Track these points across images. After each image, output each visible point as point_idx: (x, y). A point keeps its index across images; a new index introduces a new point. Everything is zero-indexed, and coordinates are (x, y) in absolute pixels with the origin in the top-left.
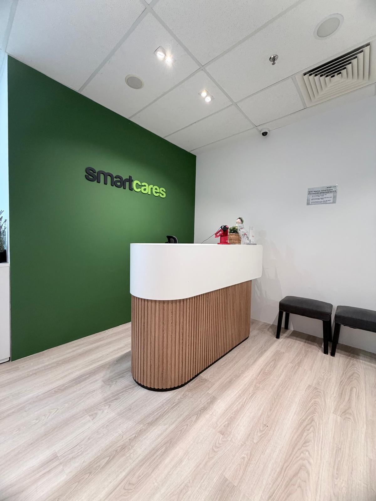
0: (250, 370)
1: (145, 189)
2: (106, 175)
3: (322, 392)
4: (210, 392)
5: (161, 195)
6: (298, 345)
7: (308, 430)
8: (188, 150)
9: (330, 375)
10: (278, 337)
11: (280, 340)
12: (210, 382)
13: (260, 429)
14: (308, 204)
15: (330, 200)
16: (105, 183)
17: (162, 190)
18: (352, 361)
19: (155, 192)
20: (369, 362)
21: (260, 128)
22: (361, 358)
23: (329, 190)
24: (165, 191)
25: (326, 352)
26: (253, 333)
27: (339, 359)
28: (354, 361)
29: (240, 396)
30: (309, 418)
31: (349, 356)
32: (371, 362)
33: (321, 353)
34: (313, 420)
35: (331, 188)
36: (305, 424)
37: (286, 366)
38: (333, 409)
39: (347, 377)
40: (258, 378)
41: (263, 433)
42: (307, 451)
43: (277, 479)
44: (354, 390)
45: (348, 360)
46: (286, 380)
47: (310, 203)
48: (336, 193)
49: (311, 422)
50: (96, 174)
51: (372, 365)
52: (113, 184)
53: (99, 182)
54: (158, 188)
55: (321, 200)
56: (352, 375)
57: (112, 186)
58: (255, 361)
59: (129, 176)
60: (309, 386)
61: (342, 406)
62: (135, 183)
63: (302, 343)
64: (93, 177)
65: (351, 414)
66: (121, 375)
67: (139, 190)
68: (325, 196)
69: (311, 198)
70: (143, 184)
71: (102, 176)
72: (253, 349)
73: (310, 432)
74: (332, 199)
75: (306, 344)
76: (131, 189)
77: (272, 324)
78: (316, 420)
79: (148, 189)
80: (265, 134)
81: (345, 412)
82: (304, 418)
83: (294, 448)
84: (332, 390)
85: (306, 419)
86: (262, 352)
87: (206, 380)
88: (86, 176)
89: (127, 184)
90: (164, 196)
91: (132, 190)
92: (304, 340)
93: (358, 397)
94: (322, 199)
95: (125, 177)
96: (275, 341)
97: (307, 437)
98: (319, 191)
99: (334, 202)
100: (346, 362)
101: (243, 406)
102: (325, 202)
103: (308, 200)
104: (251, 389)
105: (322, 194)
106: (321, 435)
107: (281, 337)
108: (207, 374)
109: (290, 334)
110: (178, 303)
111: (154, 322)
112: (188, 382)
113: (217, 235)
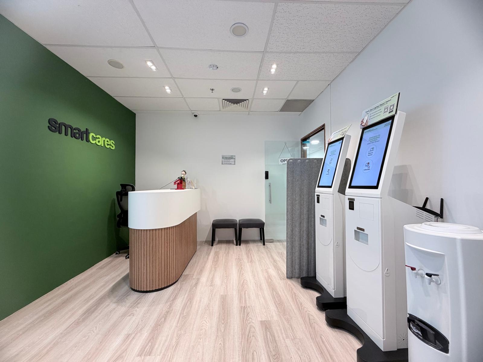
0: (207, 263)
1: (99, 142)
2: (67, 126)
3: (241, 259)
4: (194, 277)
5: (111, 147)
6: (224, 246)
7: (242, 271)
8: (130, 109)
9: (242, 252)
10: (212, 245)
11: (214, 246)
12: (191, 274)
13: (225, 278)
14: (222, 164)
16: (66, 134)
17: (112, 143)
19: (107, 144)
21: (193, 112)
22: (250, 243)
23: (232, 158)
24: (114, 143)
25: (237, 245)
26: (198, 247)
27: (243, 246)
28: (248, 245)
29: (210, 273)
31: (245, 244)
32: (254, 243)
33: (235, 246)
34: (242, 268)
35: (233, 157)
36: (240, 270)
37: (223, 256)
38: (247, 262)
39: (248, 251)
40: (213, 264)
41: (227, 278)
42: (244, 276)
43: (238, 286)
46: (226, 260)
48: (235, 159)
50: (58, 125)
52: (73, 135)
53: (60, 133)
54: (109, 140)
55: (228, 162)
57: (72, 137)
58: (208, 259)
59: (86, 129)
60: (236, 259)
61: (249, 260)
62: (91, 135)
63: (225, 245)
64: (55, 128)
65: (253, 261)
66: (126, 295)
67: (94, 142)
69: (224, 161)
70: (98, 136)
71: (63, 128)
72: (203, 254)
74: (233, 162)
75: (227, 245)
76: (88, 140)
77: (205, 240)
78: (243, 267)
79: (101, 141)
80: (196, 116)
81: (251, 261)
82: (239, 268)
83: (239, 278)
84: (245, 257)
86: (208, 254)
87: (187, 275)
88: (48, 126)
89: (85, 135)
90: (114, 148)
91: (88, 142)
92: (225, 243)
93: (253, 255)
94: (229, 162)
95: (83, 129)
96: (212, 248)
97: (242, 273)
98: (227, 157)
99: (234, 164)
100: (246, 246)
101: (213, 275)
102: (230, 164)
103: (222, 162)
104: (213, 269)
105: (229, 159)
106: (246, 270)
107: (214, 245)
108: (186, 272)
109: (217, 242)
110: (175, 228)
111: (160, 243)
112: (179, 279)
113: (175, 183)
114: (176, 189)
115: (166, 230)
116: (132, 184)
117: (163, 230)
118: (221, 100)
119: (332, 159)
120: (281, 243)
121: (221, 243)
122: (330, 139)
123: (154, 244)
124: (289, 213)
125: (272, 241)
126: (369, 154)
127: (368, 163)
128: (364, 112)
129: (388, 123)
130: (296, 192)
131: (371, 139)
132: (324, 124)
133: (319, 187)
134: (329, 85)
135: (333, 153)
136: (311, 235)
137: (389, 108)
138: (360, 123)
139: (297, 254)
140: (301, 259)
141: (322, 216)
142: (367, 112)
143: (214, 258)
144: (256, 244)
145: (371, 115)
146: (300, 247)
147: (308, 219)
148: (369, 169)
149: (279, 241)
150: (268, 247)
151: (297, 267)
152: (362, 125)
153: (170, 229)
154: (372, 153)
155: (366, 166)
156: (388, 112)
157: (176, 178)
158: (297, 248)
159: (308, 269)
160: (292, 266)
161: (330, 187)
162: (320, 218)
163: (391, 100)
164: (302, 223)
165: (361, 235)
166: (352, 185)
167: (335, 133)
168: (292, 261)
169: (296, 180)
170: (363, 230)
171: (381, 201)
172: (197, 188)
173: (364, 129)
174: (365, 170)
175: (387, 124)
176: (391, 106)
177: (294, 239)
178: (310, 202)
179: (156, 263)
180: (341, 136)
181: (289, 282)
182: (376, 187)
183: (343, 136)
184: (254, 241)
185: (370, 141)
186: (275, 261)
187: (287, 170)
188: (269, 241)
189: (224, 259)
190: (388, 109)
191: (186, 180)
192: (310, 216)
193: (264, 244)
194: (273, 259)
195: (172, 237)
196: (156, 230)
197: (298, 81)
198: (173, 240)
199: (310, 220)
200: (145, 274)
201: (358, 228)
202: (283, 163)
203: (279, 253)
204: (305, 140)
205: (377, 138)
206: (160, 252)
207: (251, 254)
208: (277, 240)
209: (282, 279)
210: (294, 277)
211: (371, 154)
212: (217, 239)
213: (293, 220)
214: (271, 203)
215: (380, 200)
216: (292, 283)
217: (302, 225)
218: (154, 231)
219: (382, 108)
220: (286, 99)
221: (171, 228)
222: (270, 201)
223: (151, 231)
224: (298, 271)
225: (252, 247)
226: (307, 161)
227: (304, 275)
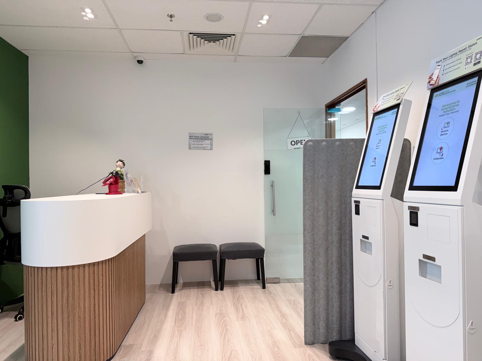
0: (166, 323)
3: (225, 314)
4: (143, 349)
6: (193, 293)
7: (227, 335)
9: (226, 302)
10: (173, 292)
11: (176, 294)
12: (137, 344)
13: (198, 349)
14: (190, 148)
15: (208, 147)
18: (235, 289)
20: (245, 286)
21: (135, 54)
22: (240, 285)
23: (206, 137)
25: (217, 289)
26: (148, 296)
27: (227, 291)
28: (236, 289)
29: (171, 341)
30: (224, 330)
31: (232, 287)
32: (246, 286)
33: (213, 292)
34: (227, 329)
35: (209, 136)
36: (224, 334)
37: (193, 309)
38: (235, 319)
39: (236, 299)
40: (177, 325)
41: (202, 349)
42: (231, 343)
44: (243, 305)
45: (233, 289)
46: (198, 317)
47: (192, 148)
48: (212, 140)
49: (227, 331)
51: (248, 287)
55: (200, 146)
56: (239, 297)
58: (165, 316)
60: (216, 314)
61: (240, 316)
63: (196, 290)
65: (246, 317)
68: (204, 143)
69: (192, 143)
72: (157, 308)
73: (228, 335)
74: (209, 146)
75: (199, 289)
77: (159, 284)
80: (140, 62)
81: (242, 317)
82: (222, 331)
83: (224, 346)
84: (231, 310)
85: (223, 330)
86: (166, 308)
87: (131, 346)
92: (196, 287)
93: (246, 307)
94: (202, 145)
96: (173, 296)
97: (228, 338)
98: (199, 137)
99: (211, 149)
100: (232, 291)
101: (178, 344)
102: (204, 148)
103: (190, 145)
104: (177, 333)
105: (201, 140)
106: (235, 333)
107: (175, 291)
108: (129, 340)
109: (182, 286)
110: (107, 263)
111: (82, 291)
112: (115, 353)
113: (105, 183)
114: (107, 194)
115: (92, 268)
116: (24, 186)
117: (87, 268)
118: (186, 34)
119: (380, 140)
120: (293, 283)
121: (189, 286)
122: (377, 107)
123: (71, 292)
124: (308, 232)
125: (276, 281)
126: (442, 133)
127: (441, 149)
128: (433, 62)
129: (473, 82)
130: (318, 196)
131: (445, 107)
132: (366, 79)
133: (358, 187)
134: (374, 13)
135: (382, 130)
136: (346, 270)
137: (474, 56)
138: (427, 81)
139: (322, 302)
140: (330, 310)
141: (364, 237)
142: (439, 62)
143: (177, 314)
144: (250, 287)
145: (446, 67)
146: (328, 290)
147: (341, 242)
148: (442, 157)
149: (289, 281)
150: (272, 291)
151: (322, 324)
152: (431, 83)
153: (98, 265)
154: (448, 130)
155: (437, 153)
156: (473, 63)
157: (105, 174)
158: (322, 292)
159: (341, 326)
160: (314, 324)
161: (378, 188)
162: (361, 240)
163: (476, 43)
164: (329, 249)
165: (429, 269)
166: (415, 184)
167: (384, 95)
168: (315, 316)
169: (320, 176)
170: (433, 259)
171: (463, 211)
172: (145, 192)
173: (434, 90)
174: (436, 159)
175: (470, 83)
176: (477, 54)
177: (318, 277)
178: (343, 213)
179: (74, 327)
180: (395, 102)
181: (309, 350)
182: (454, 188)
183: (399, 102)
184: (246, 282)
185: (443, 111)
186: (283, 316)
187: (304, 160)
188: (272, 282)
189: (195, 316)
190: (472, 59)
191: (125, 177)
192: (343, 237)
193: (264, 287)
194: (281, 312)
195: (102, 279)
196: (73, 267)
197: (321, 5)
198: (104, 285)
199: (343, 244)
200: (55, 346)
201: (425, 256)
202: (296, 146)
203: (290, 302)
204: (332, 106)
205: (454, 106)
206: (82, 306)
207: (241, 305)
208: (286, 279)
209: (297, 347)
210: (318, 343)
211: (446, 132)
212: (181, 281)
213: (314, 244)
214: (274, 215)
215: (461, 209)
216: (315, 352)
217: (330, 252)
218: (70, 270)
219: (463, 56)
220: (301, 36)
221: (101, 262)
222: (273, 212)
223: (65, 270)
224: (324, 331)
225: (243, 291)
226: (337, 143)
227: (335, 337)
